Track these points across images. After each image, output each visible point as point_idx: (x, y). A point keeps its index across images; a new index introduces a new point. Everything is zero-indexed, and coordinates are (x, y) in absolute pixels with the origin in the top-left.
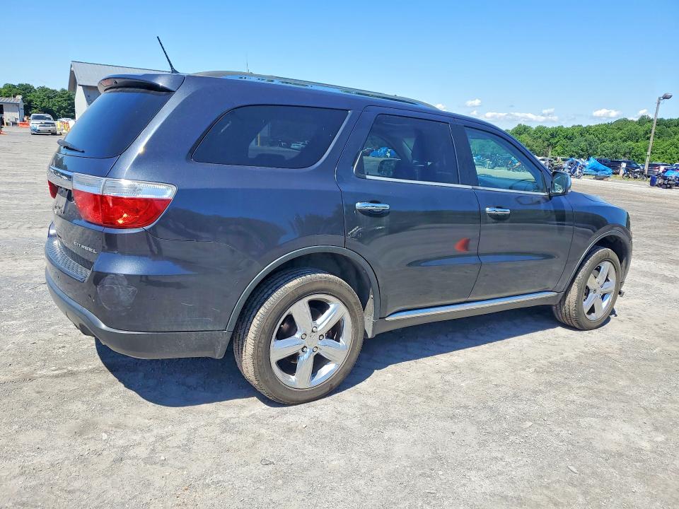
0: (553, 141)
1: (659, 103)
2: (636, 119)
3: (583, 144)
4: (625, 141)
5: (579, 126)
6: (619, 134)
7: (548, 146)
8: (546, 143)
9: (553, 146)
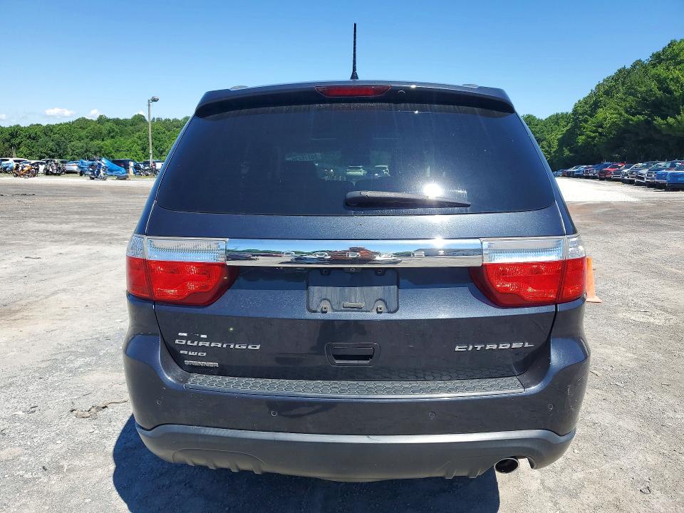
0: (16, 141)
1: (149, 105)
2: (95, 119)
3: (51, 144)
4: (92, 140)
5: (38, 125)
6: (83, 133)
7: (11, 147)
8: (7, 145)
9: (18, 146)
